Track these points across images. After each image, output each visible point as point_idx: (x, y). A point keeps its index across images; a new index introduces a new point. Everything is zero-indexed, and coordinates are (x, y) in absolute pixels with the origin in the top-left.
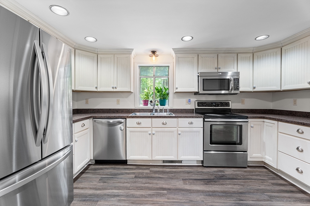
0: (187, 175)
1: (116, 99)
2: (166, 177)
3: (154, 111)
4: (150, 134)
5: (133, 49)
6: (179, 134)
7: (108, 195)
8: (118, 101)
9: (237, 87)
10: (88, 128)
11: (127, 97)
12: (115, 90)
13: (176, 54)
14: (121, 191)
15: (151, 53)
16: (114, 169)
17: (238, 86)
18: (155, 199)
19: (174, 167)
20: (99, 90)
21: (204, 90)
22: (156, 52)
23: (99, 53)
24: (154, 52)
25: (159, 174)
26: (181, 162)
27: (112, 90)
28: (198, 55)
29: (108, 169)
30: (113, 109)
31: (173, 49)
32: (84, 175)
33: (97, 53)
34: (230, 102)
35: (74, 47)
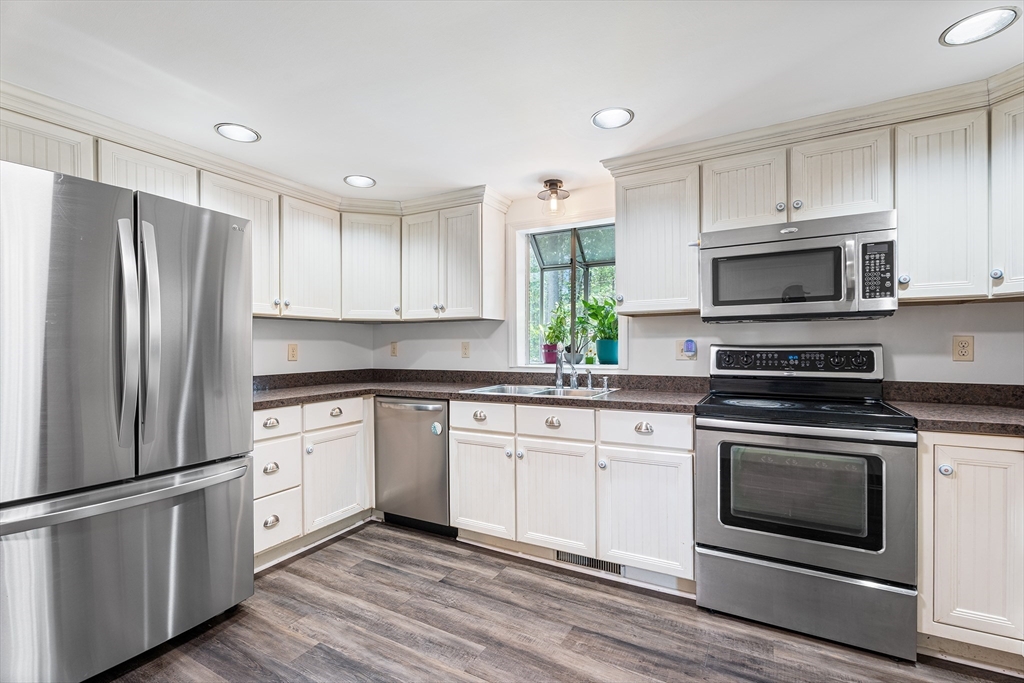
1: (458, 342)
2: (530, 604)
3: (559, 382)
4: (510, 456)
5: (483, 187)
6: (604, 467)
7: (338, 608)
8: (465, 347)
9: (884, 280)
10: (359, 422)
11: (487, 335)
12: (442, 315)
13: (616, 176)
14: (373, 608)
15: (542, 187)
16: (413, 545)
17: (888, 275)
18: (434, 659)
19: (582, 582)
20: (406, 316)
21: (717, 302)
22: (561, 182)
23: (405, 212)
24: (553, 184)
25: (514, 591)
26: (616, 568)
27: (434, 315)
28: (700, 168)
29: (397, 541)
30: (452, 372)
31: (606, 162)
32: (337, 546)
33: (399, 212)
34: (877, 352)
35: (337, 207)
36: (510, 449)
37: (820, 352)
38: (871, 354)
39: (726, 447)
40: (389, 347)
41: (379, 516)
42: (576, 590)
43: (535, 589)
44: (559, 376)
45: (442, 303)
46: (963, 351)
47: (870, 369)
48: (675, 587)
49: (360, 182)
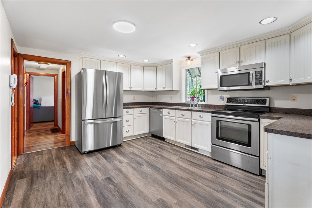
0: (188, 157)
1: (170, 96)
2: (174, 153)
3: (191, 106)
4: (174, 122)
5: (173, 59)
6: (193, 125)
8: (171, 97)
9: (260, 80)
10: (146, 113)
11: (176, 94)
12: (165, 90)
13: (201, 56)
15: (186, 59)
16: (155, 140)
17: (261, 79)
18: (151, 157)
19: (188, 151)
20: (157, 90)
21: (221, 86)
22: (191, 57)
23: (157, 66)
24: (189, 58)
25: (172, 150)
27: (163, 90)
28: (220, 53)
29: (152, 139)
30: (168, 103)
31: (198, 53)
32: (140, 139)
33: (156, 66)
34: (268, 99)
35: (143, 66)
36: (175, 120)
37: (253, 99)
38: (266, 100)
39: (218, 121)
40: (155, 97)
41: (150, 135)
42: (186, 152)
43: (177, 151)
44: (191, 104)
45: (165, 87)
46: (294, 99)
47: (265, 104)
48: (209, 154)
49: (146, 61)
